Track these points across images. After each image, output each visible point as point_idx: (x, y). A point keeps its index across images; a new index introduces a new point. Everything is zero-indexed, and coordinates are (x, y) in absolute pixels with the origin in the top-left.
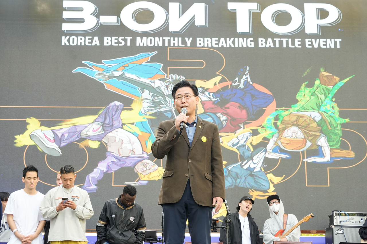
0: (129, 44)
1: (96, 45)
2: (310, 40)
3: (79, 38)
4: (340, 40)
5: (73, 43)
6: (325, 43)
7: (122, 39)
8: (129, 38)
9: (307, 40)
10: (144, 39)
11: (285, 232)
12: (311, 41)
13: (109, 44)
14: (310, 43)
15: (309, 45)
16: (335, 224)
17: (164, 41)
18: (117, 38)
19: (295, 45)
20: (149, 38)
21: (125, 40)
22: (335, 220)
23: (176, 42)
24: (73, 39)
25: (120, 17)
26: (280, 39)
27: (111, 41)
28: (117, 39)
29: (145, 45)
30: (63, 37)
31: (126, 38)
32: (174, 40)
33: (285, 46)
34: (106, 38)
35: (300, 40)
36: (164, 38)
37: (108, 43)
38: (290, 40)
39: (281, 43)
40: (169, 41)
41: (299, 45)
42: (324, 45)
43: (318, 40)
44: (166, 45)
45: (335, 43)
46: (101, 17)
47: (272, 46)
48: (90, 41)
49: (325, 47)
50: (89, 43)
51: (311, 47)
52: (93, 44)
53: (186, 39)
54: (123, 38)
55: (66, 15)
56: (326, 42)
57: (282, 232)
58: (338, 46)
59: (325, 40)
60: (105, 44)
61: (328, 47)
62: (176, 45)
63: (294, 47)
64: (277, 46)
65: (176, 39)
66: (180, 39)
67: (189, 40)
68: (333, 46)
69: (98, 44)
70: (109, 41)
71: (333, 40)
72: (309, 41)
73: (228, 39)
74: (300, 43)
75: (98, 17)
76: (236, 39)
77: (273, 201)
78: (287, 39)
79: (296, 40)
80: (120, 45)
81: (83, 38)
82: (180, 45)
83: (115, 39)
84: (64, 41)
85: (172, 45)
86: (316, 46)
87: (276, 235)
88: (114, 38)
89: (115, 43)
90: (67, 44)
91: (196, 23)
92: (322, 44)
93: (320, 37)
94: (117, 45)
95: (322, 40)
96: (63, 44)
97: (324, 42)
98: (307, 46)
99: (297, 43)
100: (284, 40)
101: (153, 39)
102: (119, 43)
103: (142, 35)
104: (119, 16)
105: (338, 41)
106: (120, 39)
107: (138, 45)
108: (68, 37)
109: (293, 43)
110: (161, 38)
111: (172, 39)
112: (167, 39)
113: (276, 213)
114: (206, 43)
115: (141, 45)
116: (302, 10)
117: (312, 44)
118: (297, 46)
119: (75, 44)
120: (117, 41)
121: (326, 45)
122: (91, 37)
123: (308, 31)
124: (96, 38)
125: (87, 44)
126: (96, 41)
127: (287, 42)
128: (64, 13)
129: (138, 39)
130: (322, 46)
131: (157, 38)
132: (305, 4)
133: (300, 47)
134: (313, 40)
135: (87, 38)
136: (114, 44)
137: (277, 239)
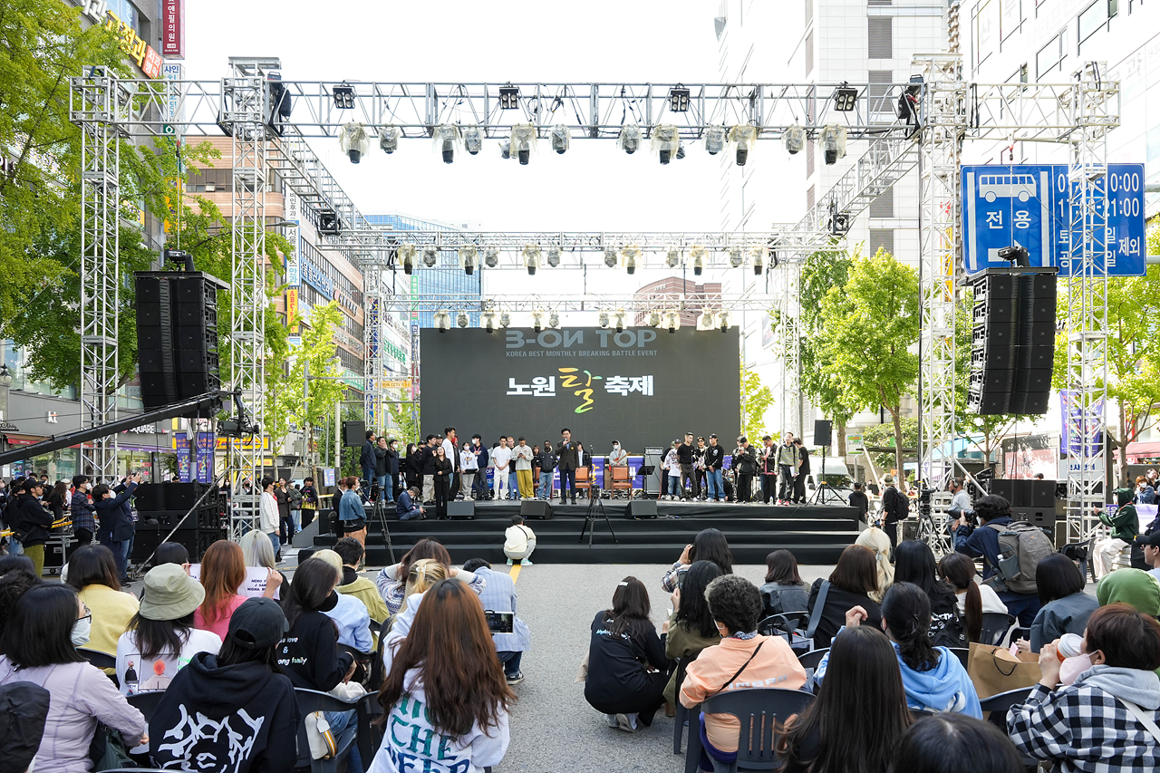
57: (618, 459)
77: (615, 443)
87: (615, 460)
113: (616, 449)
137: (615, 463)
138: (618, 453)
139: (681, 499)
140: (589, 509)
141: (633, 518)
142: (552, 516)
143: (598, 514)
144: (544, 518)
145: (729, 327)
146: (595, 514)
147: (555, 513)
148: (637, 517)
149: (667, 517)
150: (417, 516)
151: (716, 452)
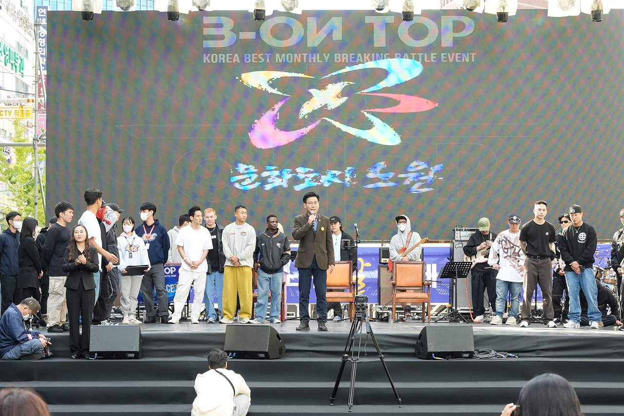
0: (268, 61)
1: (236, 61)
2: (446, 54)
3: (220, 55)
4: (476, 54)
5: (214, 61)
7: (261, 56)
8: (268, 55)
9: (442, 54)
10: (283, 55)
11: (407, 250)
12: (447, 56)
13: (249, 61)
15: (444, 59)
16: (456, 239)
17: (302, 57)
18: (257, 54)
19: (430, 60)
20: (288, 55)
21: (265, 57)
22: (456, 235)
23: (314, 58)
24: (214, 56)
25: (259, 33)
26: (416, 54)
28: (257, 56)
29: (284, 62)
30: (205, 55)
31: (266, 54)
32: (312, 56)
34: (246, 55)
35: (436, 54)
36: (303, 54)
38: (426, 54)
41: (434, 59)
42: (459, 59)
43: (453, 54)
44: (305, 61)
45: (470, 57)
46: (240, 33)
48: (231, 58)
49: (460, 61)
50: (230, 60)
51: (446, 61)
52: (234, 61)
53: (324, 55)
54: (262, 54)
55: (206, 32)
56: (461, 56)
57: (404, 249)
58: (473, 61)
59: (460, 54)
60: (245, 61)
61: (463, 61)
62: (314, 61)
65: (314, 55)
66: (318, 55)
67: (327, 56)
68: (467, 61)
69: (238, 61)
70: (249, 58)
71: (468, 54)
72: (444, 56)
73: (365, 54)
74: (435, 57)
75: (237, 33)
76: (373, 54)
77: (401, 220)
79: (432, 54)
80: (259, 62)
81: (224, 55)
82: (319, 61)
83: (255, 56)
84: (206, 58)
85: (310, 61)
86: (451, 60)
87: (399, 252)
88: (253, 55)
89: (255, 60)
90: (209, 62)
91: (334, 38)
92: (457, 57)
93: (455, 51)
94: (257, 62)
95: (457, 54)
96: (205, 62)
97: (459, 56)
98: (442, 60)
99: (432, 57)
100: (420, 54)
101: (291, 55)
102: (259, 60)
103: (283, 50)
104: (258, 31)
105: (473, 54)
107: (277, 61)
108: (209, 55)
109: (429, 58)
110: (300, 55)
111: (310, 55)
112: (305, 55)
113: (402, 232)
114: (343, 58)
116: (439, 23)
117: (447, 59)
118: (432, 61)
119: (216, 62)
120: (256, 58)
121: (461, 59)
122: (231, 55)
123: (444, 44)
124: (236, 56)
125: (228, 61)
126: (237, 58)
127: (423, 57)
128: (204, 29)
129: (277, 55)
130: (457, 60)
131: (296, 55)
132: (442, 17)
133: (436, 61)
134: (449, 54)
135: (228, 55)
137: (399, 257)
138: (405, 237)
139: (519, 321)
140: (349, 340)
141: (429, 356)
142: (282, 352)
143: (365, 350)
144: (267, 356)
145: (606, 11)
146: (359, 349)
147: (288, 347)
148: (438, 354)
149: (492, 356)
150: (33, 353)
151: (582, 237)
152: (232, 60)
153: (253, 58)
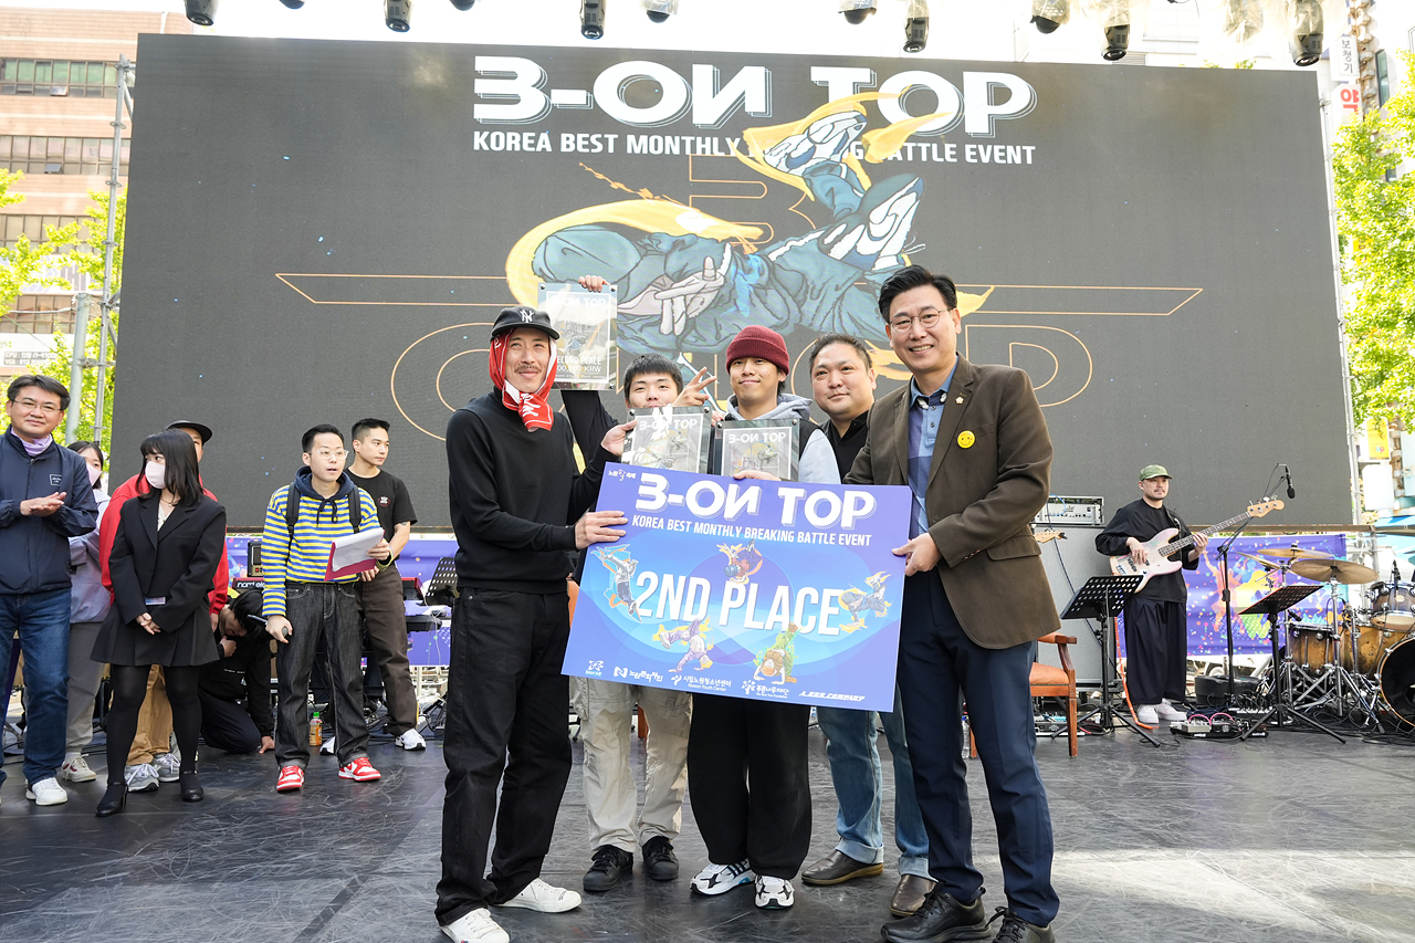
0: (611, 150)
1: (544, 149)
2: (974, 146)
3: (510, 135)
4: (1034, 148)
5: (498, 145)
6: (1003, 154)
7: (597, 139)
8: (611, 138)
9: (968, 147)
10: (643, 138)
12: (977, 150)
13: (572, 149)
14: (974, 153)
15: (972, 157)
17: (683, 144)
18: (587, 136)
19: (944, 157)
20: (652, 138)
21: (604, 142)
23: (707, 146)
24: (498, 137)
25: (592, 93)
26: (914, 144)
27: (575, 142)
28: (588, 139)
29: (645, 152)
30: (477, 134)
31: (606, 136)
32: (703, 142)
33: (924, 158)
34: (564, 136)
35: (954, 146)
36: (683, 138)
37: (568, 146)
38: (935, 146)
39: (917, 151)
40: (693, 144)
41: (952, 156)
42: (1001, 158)
43: (989, 147)
44: (688, 152)
45: (1024, 153)
46: (553, 91)
47: (900, 158)
48: (533, 142)
49: (1004, 162)
50: (530, 145)
51: (975, 161)
52: (539, 149)
53: (728, 140)
54: (600, 136)
55: (481, 87)
56: (1005, 151)
58: (1029, 161)
59: (1003, 147)
60: (564, 149)
61: (1010, 161)
62: (708, 153)
63: (942, 160)
64: (910, 158)
65: (708, 139)
66: (716, 140)
67: (733, 141)
68: (1018, 160)
69: (549, 149)
70: (571, 142)
71: (1018, 148)
72: (972, 150)
74: (954, 153)
75: (547, 91)
78: (929, 145)
79: (948, 147)
80: (593, 151)
81: (517, 136)
82: (716, 152)
83: (584, 139)
84: (479, 140)
85: (699, 153)
86: (985, 159)
88: (580, 136)
89: (584, 146)
90: (485, 148)
91: (748, 109)
92: (997, 154)
93: (993, 142)
94: (587, 150)
95: (997, 148)
96: (476, 147)
97: (1001, 151)
98: (968, 159)
99: (948, 153)
100: (924, 146)
101: (660, 139)
102: (591, 146)
103: (638, 130)
104: (590, 90)
105: (1029, 149)
106: (593, 139)
107: (629, 151)
108: (486, 134)
109: (941, 153)
110: (677, 138)
111: (699, 139)
112: (688, 139)
115: (637, 151)
116: (959, 85)
117: (978, 156)
118: (949, 159)
119: (501, 147)
120: (587, 143)
121: (1005, 158)
122: (533, 134)
123: (970, 128)
124: (544, 136)
125: (526, 148)
126: (544, 142)
127: (929, 150)
128: (477, 81)
129: (631, 139)
130: (997, 160)
131: (669, 139)
132: (965, 73)
133: (955, 160)
134: (981, 147)
135: (526, 135)
136: (580, 149)
152: (535, 145)
153: (580, 142)
